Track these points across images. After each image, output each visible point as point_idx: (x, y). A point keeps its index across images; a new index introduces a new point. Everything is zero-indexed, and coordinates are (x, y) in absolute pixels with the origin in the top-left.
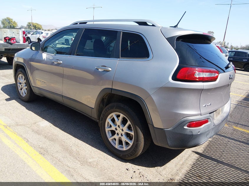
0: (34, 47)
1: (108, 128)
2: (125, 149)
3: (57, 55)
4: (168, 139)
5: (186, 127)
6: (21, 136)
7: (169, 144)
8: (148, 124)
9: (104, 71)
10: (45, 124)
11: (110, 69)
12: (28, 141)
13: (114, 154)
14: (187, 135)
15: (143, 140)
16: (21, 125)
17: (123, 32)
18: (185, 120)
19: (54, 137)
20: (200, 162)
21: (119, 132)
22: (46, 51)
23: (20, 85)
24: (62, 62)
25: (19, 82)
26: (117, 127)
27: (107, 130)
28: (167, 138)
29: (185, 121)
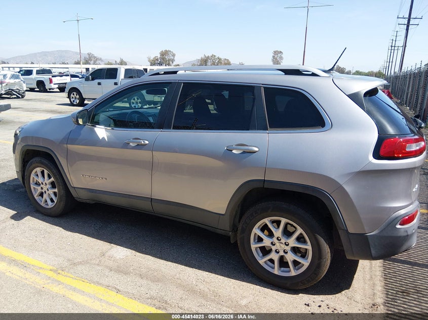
0: (81, 120)
1: (256, 243)
2: (293, 273)
3: (115, 129)
4: (371, 248)
5: (398, 226)
6: (99, 284)
7: (373, 255)
8: (339, 230)
9: (244, 152)
10: (121, 253)
11: (256, 149)
12: (118, 291)
13: (271, 284)
14: (400, 237)
15: (330, 255)
16: (80, 263)
17: (264, 87)
18: (397, 216)
19: (155, 274)
20: (389, 269)
21: (279, 248)
22: (98, 123)
23: (39, 188)
24: (147, 142)
25: (33, 181)
26: (275, 240)
27: (254, 246)
28: (371, 246)
29: (397, 218)
